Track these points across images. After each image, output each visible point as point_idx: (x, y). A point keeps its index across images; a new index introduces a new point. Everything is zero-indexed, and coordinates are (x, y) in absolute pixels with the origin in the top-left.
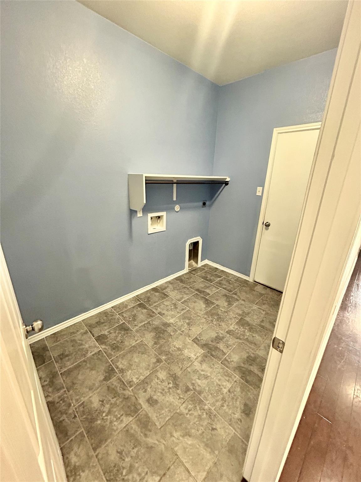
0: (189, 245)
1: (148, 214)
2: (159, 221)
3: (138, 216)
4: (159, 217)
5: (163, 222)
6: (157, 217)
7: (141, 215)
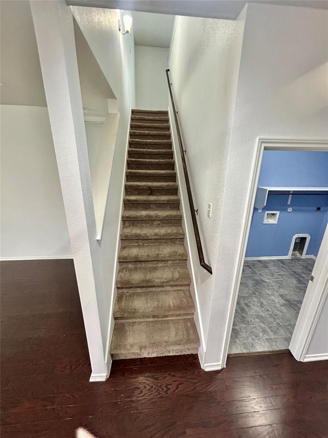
0: (296, 238)
1: (266, 211)
2: (273, 217)
3: (259, 212)
4: (274, 214)
5: (276, 218)
6: (272, 214)
7: (261, 211)
